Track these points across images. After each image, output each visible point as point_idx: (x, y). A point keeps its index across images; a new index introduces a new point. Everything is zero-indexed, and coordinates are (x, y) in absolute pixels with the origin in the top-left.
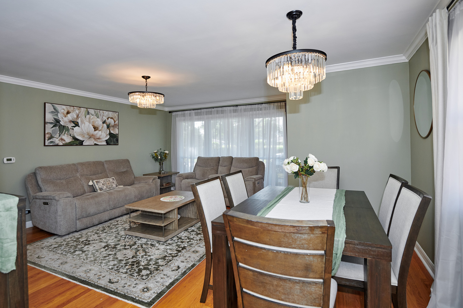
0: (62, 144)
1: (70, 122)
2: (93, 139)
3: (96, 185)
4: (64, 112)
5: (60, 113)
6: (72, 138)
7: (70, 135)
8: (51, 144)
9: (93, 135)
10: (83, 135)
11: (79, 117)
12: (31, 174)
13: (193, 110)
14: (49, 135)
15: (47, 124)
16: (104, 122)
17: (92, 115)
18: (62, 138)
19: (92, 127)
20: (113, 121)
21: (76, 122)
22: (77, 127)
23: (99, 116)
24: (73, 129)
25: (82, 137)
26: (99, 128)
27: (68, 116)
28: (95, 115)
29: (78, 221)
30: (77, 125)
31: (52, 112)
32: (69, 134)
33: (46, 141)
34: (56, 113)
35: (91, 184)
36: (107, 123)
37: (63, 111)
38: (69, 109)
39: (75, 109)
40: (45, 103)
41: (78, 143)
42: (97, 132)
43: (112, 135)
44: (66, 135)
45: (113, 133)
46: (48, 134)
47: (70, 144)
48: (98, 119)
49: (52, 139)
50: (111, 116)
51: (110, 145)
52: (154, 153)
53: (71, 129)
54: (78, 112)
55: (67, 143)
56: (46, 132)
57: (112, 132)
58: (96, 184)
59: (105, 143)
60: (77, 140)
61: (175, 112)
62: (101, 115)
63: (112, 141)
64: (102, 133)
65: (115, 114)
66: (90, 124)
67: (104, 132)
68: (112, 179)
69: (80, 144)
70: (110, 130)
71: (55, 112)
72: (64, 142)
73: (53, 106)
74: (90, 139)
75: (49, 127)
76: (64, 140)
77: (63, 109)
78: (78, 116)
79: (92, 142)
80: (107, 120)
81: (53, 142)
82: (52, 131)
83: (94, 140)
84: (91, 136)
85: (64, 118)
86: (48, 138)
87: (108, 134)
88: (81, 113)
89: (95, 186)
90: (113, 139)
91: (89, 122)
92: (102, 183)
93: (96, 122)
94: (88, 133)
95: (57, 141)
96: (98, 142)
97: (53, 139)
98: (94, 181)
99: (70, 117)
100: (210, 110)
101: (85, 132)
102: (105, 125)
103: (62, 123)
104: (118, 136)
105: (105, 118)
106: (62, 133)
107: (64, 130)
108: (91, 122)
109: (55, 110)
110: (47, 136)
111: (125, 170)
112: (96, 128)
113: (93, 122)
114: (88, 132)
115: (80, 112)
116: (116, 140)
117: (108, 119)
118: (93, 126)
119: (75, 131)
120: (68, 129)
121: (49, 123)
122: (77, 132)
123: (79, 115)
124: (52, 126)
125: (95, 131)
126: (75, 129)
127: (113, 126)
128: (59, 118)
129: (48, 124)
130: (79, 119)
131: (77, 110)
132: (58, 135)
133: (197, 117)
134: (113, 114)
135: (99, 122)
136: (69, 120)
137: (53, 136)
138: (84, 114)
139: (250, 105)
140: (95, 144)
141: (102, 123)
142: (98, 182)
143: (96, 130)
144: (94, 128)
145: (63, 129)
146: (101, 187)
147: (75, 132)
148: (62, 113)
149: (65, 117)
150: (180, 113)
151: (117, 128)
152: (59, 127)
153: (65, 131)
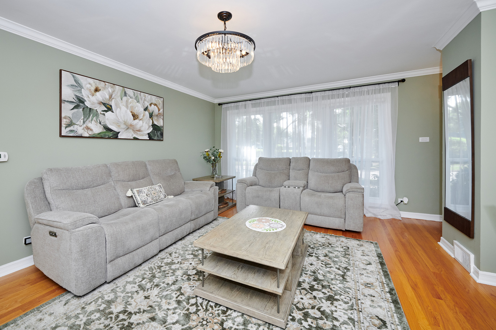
0: (88, 135)
1: (100, 104)
2: (131, 131)
3: (137, 196)
4: (90, 87)
5: (85, 88)
6: (102, 127)
7: (100, 123)
8: (71, 135)
9: (131, 125)
10: (118, 124)
11: (113, 98)
12: (35, 180)
13: (250, 100)
14: (67, 120)
15: (64, 103)
16: (146, 109)
17: (131, 98)
18: (87, 127)
19: (131, 114)
20: (157, 108)
21: (108, 104)
22: (110, 112)
23: (140, 100)
24: (104, 115)
25: (116, 127)
26: (140, 116)
27: (96, 95)
28: (134, 98)
29: (109, 266)
30: (109, 109)
31: (72, 85)
32: (98, 121)
33: (63, 129)
34: (79, 88)
35: (130, 195)
36: (149, 110)
37: (88, 86)
38: (98, 84)
39: (106, 86)
40: (61, 71)
41: (111, 135)
42: (137, 121)
43: (156, 127)
44: (93, 122)
45: (157, 125)
46: (65, 118)
47: (100, 135)
48: (138, 103)
49: (72, 127)
50: (154, 102)
51: (153, 140)
52: (206, 152)
53: (101, 114)
54: (111, 91)
55: (95, 134)
56: (63, 115)
57: (156, 123)
58: (136, 194)
59: (147, 137)
60: (110, 130)
61: (225, 105)
62: (141, 99)
63: (155, 135)
64: (143, 123)
65: (160, 99)
66: (128, 109)
67: (146, 123)
68: (158, 186)
69: (114, 137)
70: (154, 120)
71: (77, 87)
72: (91, 133)
73: (74, 76)
74: (128, 130)
75: (67, 107)
76: (91, 130)
77: (89, 84)
78: (111, 96)
79: (130, 135)
80: (149, 106)
81: (74, 131)
82: (73, 114)
83: (132, 133)
84: (129, 127)
85: (90, 96)
86: (65, 124)
87: (150, 126)
88: (116, 92)
89: (135, 197)
90: (157, 132)
91: (127, 107)
92: (146, 192)
93: (135, 108)
94: (124, 121)
95: (80, 131)
96: (139, 135)
97: (74, 127)
98: (135, 190)
99: (99, 96)
100: (273, 99)
101: (121, 120)
102: (147, 113)
103: (87, 104)
104: (162, 128)
105: (147, 104)
106: (88, 119)
107: (91, 115)
108: (129, 107)
109: (76, 83)
110: (64, 121)
111: (173, 174)
112: (135, 117)
113: (132, 107)
114: (126, 121)
115: (113, 92)
116: (160, 134)
117: (151, 105)
118: (131, 112)
119: (106, 118)
120: (97, 115)
121: (68, 101)
122: (109, 119)
123: (113, 96)
124: (72, 106)
125: (134, 119)
126: (106, 114)
127: (157, 116)
128: (83, 96)
129: (66, 103)
130: (113, 100)
131: (110, 87)
132: (82, 121)
133: (255, 109)
134: (156, 99)
135: (139, 109)
136: (98, 100)
137: (74, 121)
138: (119, 94)
139: (330, 91)
140: (134, 137)
141: (143, 110)
142: (140, 192)
143: (136, 119)
144: (133, 115)
145: (89, 112)
146: (144, 199)
147: (108, 119)
148: (88, 89)
149: (93, 95)
150: (233, 104)
151: (162, 119)
152: (83, 109)
153: (93, 117)
